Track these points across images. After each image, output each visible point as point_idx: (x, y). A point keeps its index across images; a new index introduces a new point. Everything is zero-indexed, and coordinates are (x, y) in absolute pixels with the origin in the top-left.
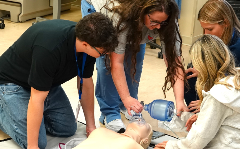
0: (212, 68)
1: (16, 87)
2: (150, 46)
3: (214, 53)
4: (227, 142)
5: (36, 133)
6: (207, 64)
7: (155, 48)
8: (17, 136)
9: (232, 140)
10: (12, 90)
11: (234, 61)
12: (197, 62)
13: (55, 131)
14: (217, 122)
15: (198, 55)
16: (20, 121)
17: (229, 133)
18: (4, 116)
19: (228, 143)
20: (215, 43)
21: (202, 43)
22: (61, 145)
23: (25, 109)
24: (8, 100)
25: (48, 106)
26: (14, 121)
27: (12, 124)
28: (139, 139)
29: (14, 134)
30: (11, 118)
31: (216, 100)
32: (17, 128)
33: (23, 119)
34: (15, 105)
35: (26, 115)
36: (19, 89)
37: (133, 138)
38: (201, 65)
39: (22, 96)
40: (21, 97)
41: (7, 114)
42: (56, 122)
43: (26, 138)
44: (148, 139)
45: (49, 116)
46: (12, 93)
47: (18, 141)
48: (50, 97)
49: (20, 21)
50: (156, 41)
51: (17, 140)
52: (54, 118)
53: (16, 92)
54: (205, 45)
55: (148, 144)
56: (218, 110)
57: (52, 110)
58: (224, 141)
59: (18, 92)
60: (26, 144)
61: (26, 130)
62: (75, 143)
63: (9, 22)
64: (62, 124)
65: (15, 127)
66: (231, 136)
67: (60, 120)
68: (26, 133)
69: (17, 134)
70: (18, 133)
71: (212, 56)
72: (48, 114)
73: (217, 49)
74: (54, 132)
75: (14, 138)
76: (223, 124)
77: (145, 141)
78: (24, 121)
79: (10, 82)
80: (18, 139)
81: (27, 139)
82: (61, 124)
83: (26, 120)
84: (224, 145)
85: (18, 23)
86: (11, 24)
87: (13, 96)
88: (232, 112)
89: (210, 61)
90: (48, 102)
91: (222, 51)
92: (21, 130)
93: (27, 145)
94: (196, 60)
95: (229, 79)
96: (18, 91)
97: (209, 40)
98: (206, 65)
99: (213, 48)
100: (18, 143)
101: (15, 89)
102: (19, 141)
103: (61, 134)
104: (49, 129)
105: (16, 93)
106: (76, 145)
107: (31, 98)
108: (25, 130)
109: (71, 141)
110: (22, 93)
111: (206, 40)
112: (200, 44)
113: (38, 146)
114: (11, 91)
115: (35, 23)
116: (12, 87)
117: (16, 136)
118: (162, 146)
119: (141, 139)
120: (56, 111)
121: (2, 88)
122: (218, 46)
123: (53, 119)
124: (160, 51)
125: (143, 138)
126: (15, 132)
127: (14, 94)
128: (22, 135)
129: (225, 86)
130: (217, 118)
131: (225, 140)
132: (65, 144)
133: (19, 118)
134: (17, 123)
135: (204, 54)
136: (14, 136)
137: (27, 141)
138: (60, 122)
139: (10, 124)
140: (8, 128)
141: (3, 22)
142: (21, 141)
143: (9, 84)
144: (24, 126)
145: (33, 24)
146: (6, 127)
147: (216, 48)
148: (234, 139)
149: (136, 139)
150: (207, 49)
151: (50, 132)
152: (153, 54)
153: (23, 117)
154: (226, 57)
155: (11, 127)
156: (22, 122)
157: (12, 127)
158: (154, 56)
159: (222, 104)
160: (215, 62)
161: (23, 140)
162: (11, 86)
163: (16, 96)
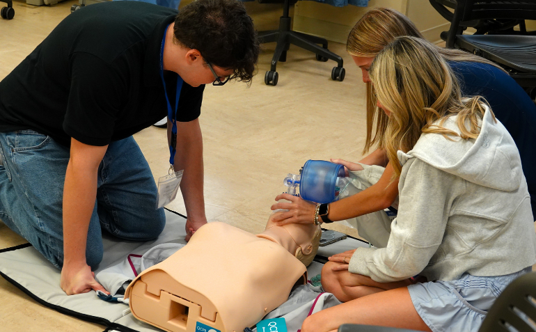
0: (417, 104)
1: (39, 137)
2: (314, 56)
3: (422, 73)
4: (464, 249)
5: (82, 235)
6: (407, 95)
7: (325, 60)
8: (42, 239)
9: (475, 244)
10: (31, 144)
11: (459, 90)
12: (386, 92)
13: (119, 229)
14: (440, 211)
15: (388, 78)
16: (47, 208)
17: (467, 231)
18: (15, 199)
19: (468, 252)
20: (423, 54)
21: (397, 53)
22: (133, 259)
23: (57, 184)
24: (23, 164)
25: (105, 178)
26: (36, 208)
27: (30, 215)
28: (294, 244)
29: (35, 234)
30: (30, 202)
31: (428, 166)
32: (41, 222)
33: (54, 205)
34: (37, 175)
35: (61, 196)
36: (46, 141)
37: (282, 243)
38: (396, 98)
39: (52, 157)
40: (50, 159)
41: (21, 193)
42: (122, 211)
43: (61, 243)
44: (311, 245)
45: (108, 198)
46: (31, 151)
47: (43, 250)
48: (110, 159)
49: (46, 2)
50: (329, 46)
51: (41, 247)
52: (117, 203)
53: (39, 148)
54: (402, 57)
55: (312, 257)
56: (436, 186)
57: (113, 187)
58: (458, 248)
59: (44, 148)
60: (60, 256)
61: (61, 226)
62: (162, 254)
63: (22, 6)
64: (135, 216)
65: (37, 220)
66: (471, 235)
67: (130, 207)
68: (61, 234)
69: (41, 236)
70: (44, 233)
71: (417, 79)
72: (105, 195)
73: (427, 65)
74: (117, 232)
75: (35, 243)
76: (452, 214)
77: (305, 250)
78: (56, 208)
79: (27, 127)
80: (43, 246)
81: (62, 246)
82: (131, 214)
83: (60, 205)
84: (460, 257)
85: (42, 8)
86: (27, 8)
87: (32, 156)
88: (464, 187)
89: (413, 89)
90: (105, 169)
91: (436, 69)
92: (50, 228)
93: (62, 257)
94: (385, 89)
95: (447, 121)
96: (43, 146)
97: (411, 46)
98: (405, 98)
99: (420, 64)
100: (45, 253)
101: (38, 142)
102: (45, 249)
103: (131, 235)
104: (107, 225)
105: (40, 151)
106: (164, 258)
107: (72, 161)
108: (59, 228)
109: (154, 250)
110: (51, 151)
111: (404, 46)
112: (393, 55)
113: (85, 261)
114: (29, 145)
115: (78, 8)
116: (32, 138)
117: (39, 239)
118: (343, 259)
119: (298, 245)
120: (122, 188)
121: (10, 141)
122: (428, 59)
123: (115, 205)
124: (336, 64)
125: (301, 243)
126: (37, 230)
127: (34, 153)
128: (51, 237)
129: (441, 136)
130: (438, 202)
131: (462, 246)
132: (141, 256)
133: (47, 201)
134: (42, 213)
135: (401, 77)
136: (35, 240)
137: (63, 248)
138: (129, 210)
139: (28, 215)
140: (22, 223)
141: (10, 5)
142: (49, 249)
143: (24, 132)
144: (56, 218)
145: (72, 9)
146: (18, 220)
147: (426, 63)
148: (478, 241)
149: (286, 245)
150: (406, 65)
151: (110, 231)
152: (322, 71)
153: (55, 200)
154: (444, 81)
155: (30, 220)
156: (52, 211)
157: (32, 220)
158: (323, 75)
159: (441, 171)
160: (423, 92)
161: (54, 248)
162: (29, 136)
163: (39, 156)
